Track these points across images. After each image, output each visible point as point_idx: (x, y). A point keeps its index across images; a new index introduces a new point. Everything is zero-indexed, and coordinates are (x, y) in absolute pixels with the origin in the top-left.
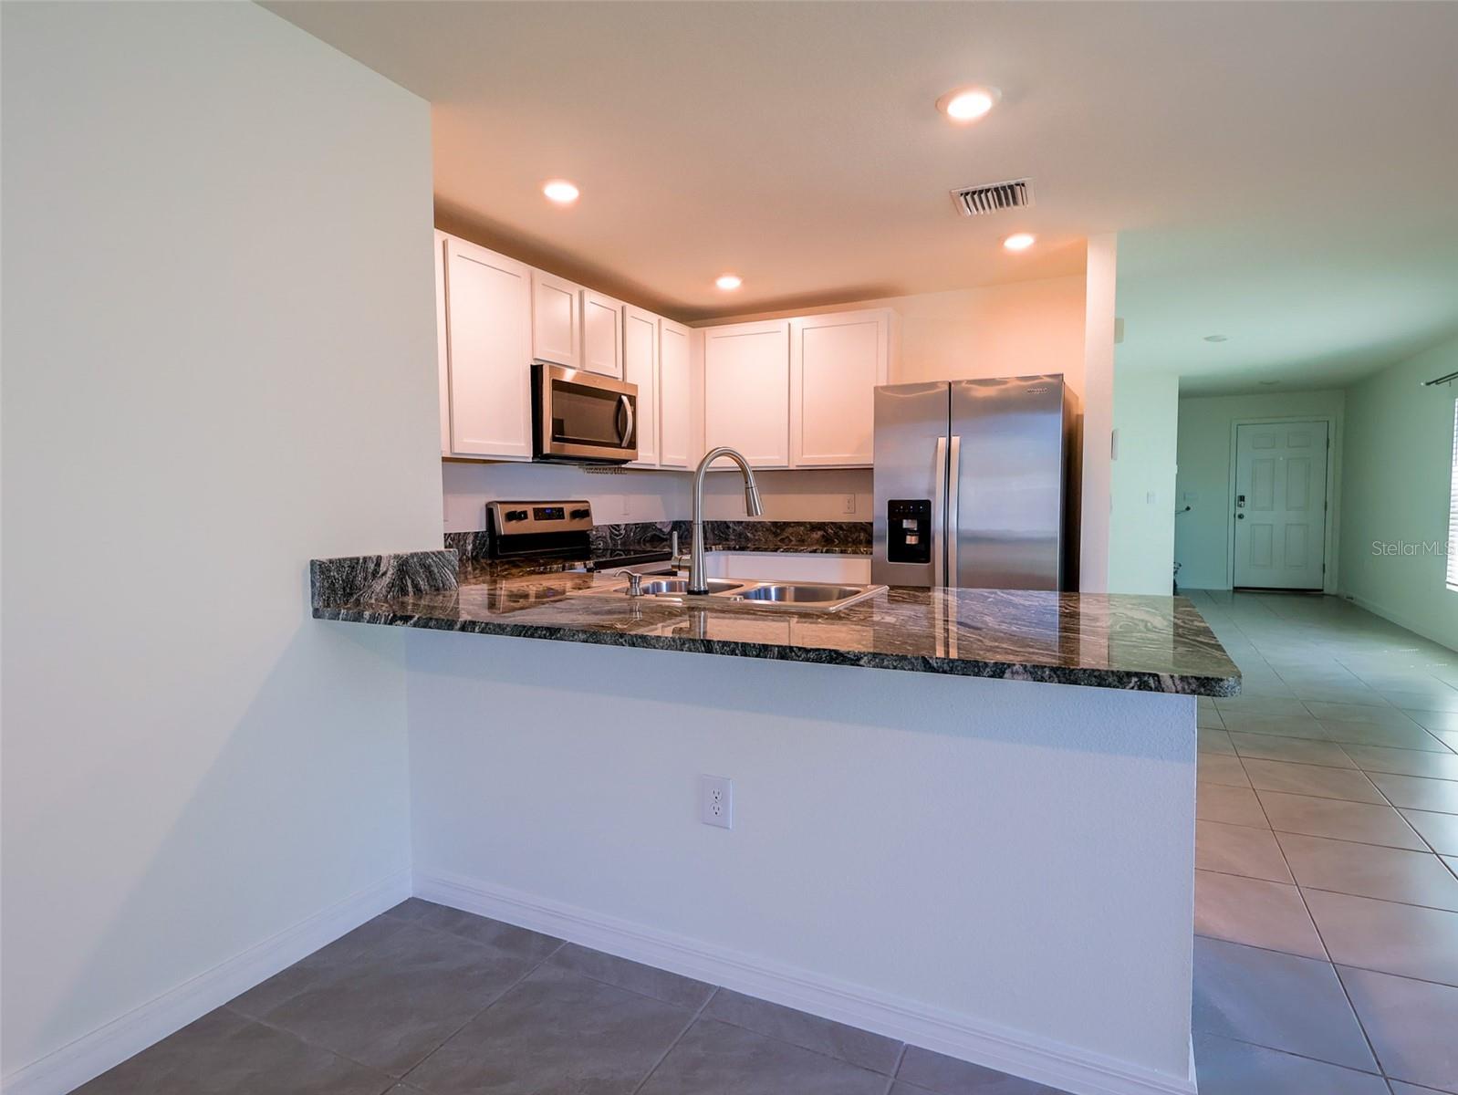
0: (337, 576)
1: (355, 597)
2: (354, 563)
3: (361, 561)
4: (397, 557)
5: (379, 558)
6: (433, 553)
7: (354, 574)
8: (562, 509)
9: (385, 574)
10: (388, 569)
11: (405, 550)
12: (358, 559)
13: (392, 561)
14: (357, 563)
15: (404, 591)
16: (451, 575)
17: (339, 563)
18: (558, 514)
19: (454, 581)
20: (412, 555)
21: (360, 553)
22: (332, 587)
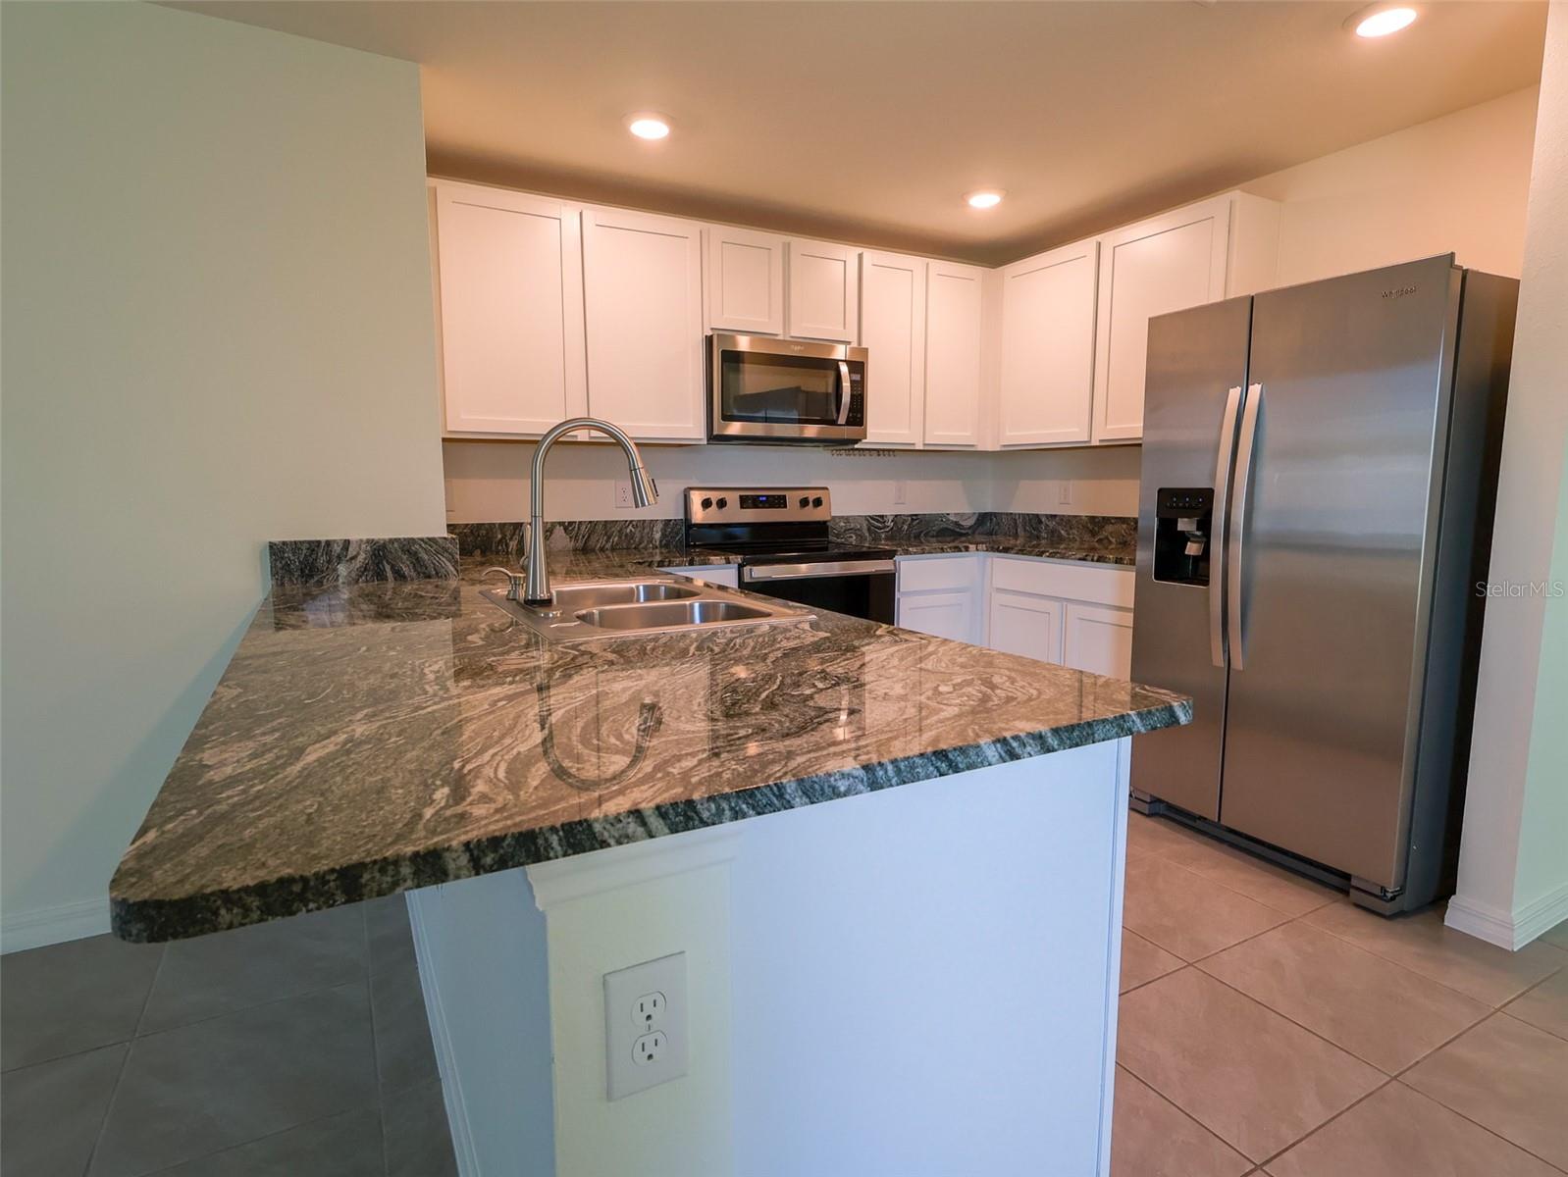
0: (292, 558)
1: (316, 579)
2: (314, 546)
3: (323, 544)
4: (369, 542)
5: (347, 543)
6: (422, 540)
7: (314, 556)
8: (785, 496)
9: (354, 558)
10: (358, 554)
11: (382, 534)
12: (319, 542)
13: (364, 546)
14: (318, 546)
15: (380, 576)
16: (448, 564)
17: (296, 546)
18: (778, 501)
19: (453, 569)
20: (392, 541)
21: (322, 536)
22: (287, 568)
